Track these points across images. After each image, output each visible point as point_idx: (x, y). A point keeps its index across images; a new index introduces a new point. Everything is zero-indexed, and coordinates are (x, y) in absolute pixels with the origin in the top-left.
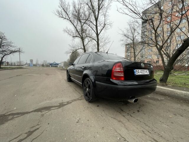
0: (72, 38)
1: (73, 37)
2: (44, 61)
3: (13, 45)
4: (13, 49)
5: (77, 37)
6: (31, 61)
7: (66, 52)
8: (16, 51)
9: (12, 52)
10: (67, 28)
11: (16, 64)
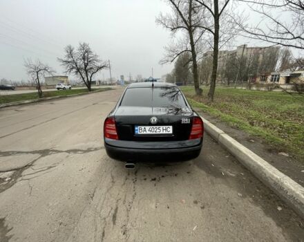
0: (171, 32)
1: (172, 29)
2: (138, 76)
3: (98, 58)
4: (99, 64)
5: (178, 27)
6: (122, 77)
7: (161, 61)
8: (103, 67)
9: (99, 68)
10: (161, 16)
11: (108, 83)
